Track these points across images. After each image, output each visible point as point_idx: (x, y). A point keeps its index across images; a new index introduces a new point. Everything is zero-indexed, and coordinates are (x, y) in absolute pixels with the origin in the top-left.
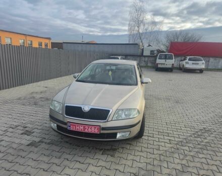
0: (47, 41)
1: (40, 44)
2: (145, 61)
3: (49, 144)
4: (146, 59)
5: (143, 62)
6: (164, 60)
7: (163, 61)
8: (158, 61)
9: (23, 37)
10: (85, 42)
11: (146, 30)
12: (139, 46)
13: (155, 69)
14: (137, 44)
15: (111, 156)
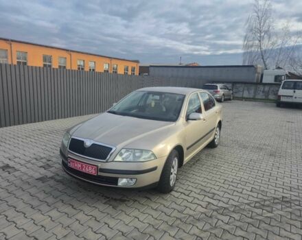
0: (134, 65)
1: (127, 69)
2: (263, 92)
3: (58, 181)
4: (267, 88)
5: (261, 93)
6: (292, 91)
7: (289, 92)
8: (282, 92)
9: (108, 61)
10: (184, 65)
11: (273, 44)
12: (256, 69)
13: (275, 104)
14: (252, 66)
15: (113, 208)
